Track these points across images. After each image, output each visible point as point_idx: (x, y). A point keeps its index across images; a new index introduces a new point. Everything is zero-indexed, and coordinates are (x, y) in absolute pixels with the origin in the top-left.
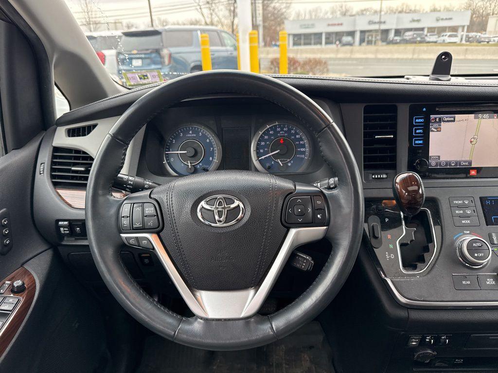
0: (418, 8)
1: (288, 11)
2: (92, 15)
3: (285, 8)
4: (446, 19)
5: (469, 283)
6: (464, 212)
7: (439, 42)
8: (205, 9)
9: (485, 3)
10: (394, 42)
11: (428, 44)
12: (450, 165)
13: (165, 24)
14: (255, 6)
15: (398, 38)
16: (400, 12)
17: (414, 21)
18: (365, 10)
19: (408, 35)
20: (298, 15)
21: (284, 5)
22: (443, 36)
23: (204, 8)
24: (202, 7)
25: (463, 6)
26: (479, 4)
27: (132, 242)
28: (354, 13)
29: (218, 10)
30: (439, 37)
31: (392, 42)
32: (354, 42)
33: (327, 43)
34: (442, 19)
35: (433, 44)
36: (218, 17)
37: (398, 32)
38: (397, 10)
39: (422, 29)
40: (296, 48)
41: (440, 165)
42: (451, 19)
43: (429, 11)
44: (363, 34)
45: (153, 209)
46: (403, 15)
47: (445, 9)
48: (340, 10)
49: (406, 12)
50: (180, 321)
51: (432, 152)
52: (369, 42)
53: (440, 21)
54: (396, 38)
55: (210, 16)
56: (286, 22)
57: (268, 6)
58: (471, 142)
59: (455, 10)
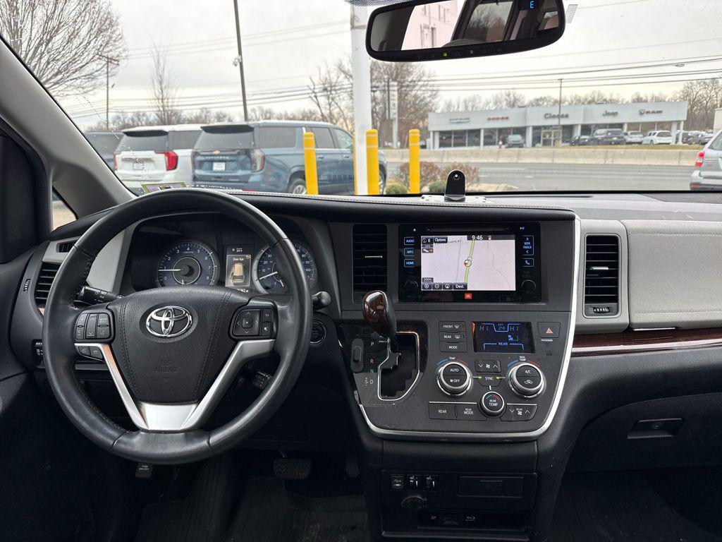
0: (614, 97)
1: (434, 101)
2: (167, 102)
3: (430, 96)
4: (653, 112)
5: (445, 411)
6: (453, 337)
7: (644, 143)
8: (323, 98)
9: (709, 92)
10: (581, 142)
11: (629, 146)
12: (445, 288)
13: (268, 115)
14: (389, 93)
15: (586, 137)
16: (590, 103)
17: (607, 114)
18: (541, 99)
19: (600, 133)
20: (449, 106)
21: (429, 93)
22: (650, 135)
23: (321, 96)
24: (318, 94)
25: (678, 95)
26: (701, 92)
27: (84, 351)
28: (526, 103)
29: (340, 99)
30: (644, 136)
31: (578, 143)
32: (525, 142)
33: (486, 144)
34: (648, 112)
35: (636, 145)
36: (340, 108)
37: (586, 129)
38: (586, 99)
39: (621, 126)
40: (442, 149)
41: (434, 288)
42: (660, 112)
43: (630, 102)
44: (536, 131)
45: (106, 319)
46: (593, 106)
47: (653, 99)
48: (506, 100)
49: (596, 103)
50: (123, 434)
51: (425, 274)
52: (546, 143)
53: (645, 114)
54: (584, 137)
55: (328, 107)
56: (430, 115)
57: (406, 95)
58: (465, 264)
59: (667, 100)
